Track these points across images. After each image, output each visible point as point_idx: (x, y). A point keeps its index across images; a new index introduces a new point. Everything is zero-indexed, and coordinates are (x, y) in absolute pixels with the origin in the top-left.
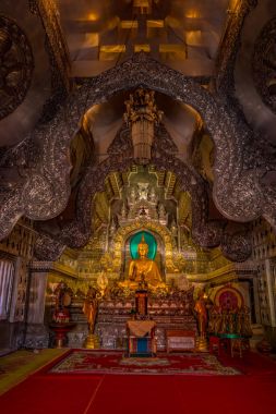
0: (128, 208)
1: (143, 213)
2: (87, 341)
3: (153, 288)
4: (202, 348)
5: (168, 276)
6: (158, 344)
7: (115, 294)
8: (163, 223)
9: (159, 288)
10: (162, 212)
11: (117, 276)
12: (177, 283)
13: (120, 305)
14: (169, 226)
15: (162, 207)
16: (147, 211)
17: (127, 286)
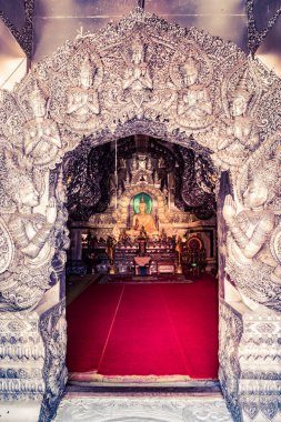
0: (131, 176)
1: (143, 180)
2: (109, 269)
3: (150, 234)
4: (179, 272)
5: (161, 225)
6: (152, 270)
7: (125, 240)
8: (158, 186)
9: (154, 235)
10: (156, 179)
11: (124, 226)
12: (166, 231)
13: (128, 247)
14: (161, 189)
15: (156, 175)
16: (145, 178)
17: (133, 234)
